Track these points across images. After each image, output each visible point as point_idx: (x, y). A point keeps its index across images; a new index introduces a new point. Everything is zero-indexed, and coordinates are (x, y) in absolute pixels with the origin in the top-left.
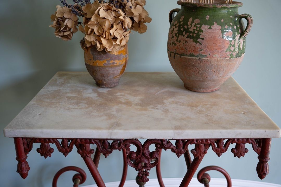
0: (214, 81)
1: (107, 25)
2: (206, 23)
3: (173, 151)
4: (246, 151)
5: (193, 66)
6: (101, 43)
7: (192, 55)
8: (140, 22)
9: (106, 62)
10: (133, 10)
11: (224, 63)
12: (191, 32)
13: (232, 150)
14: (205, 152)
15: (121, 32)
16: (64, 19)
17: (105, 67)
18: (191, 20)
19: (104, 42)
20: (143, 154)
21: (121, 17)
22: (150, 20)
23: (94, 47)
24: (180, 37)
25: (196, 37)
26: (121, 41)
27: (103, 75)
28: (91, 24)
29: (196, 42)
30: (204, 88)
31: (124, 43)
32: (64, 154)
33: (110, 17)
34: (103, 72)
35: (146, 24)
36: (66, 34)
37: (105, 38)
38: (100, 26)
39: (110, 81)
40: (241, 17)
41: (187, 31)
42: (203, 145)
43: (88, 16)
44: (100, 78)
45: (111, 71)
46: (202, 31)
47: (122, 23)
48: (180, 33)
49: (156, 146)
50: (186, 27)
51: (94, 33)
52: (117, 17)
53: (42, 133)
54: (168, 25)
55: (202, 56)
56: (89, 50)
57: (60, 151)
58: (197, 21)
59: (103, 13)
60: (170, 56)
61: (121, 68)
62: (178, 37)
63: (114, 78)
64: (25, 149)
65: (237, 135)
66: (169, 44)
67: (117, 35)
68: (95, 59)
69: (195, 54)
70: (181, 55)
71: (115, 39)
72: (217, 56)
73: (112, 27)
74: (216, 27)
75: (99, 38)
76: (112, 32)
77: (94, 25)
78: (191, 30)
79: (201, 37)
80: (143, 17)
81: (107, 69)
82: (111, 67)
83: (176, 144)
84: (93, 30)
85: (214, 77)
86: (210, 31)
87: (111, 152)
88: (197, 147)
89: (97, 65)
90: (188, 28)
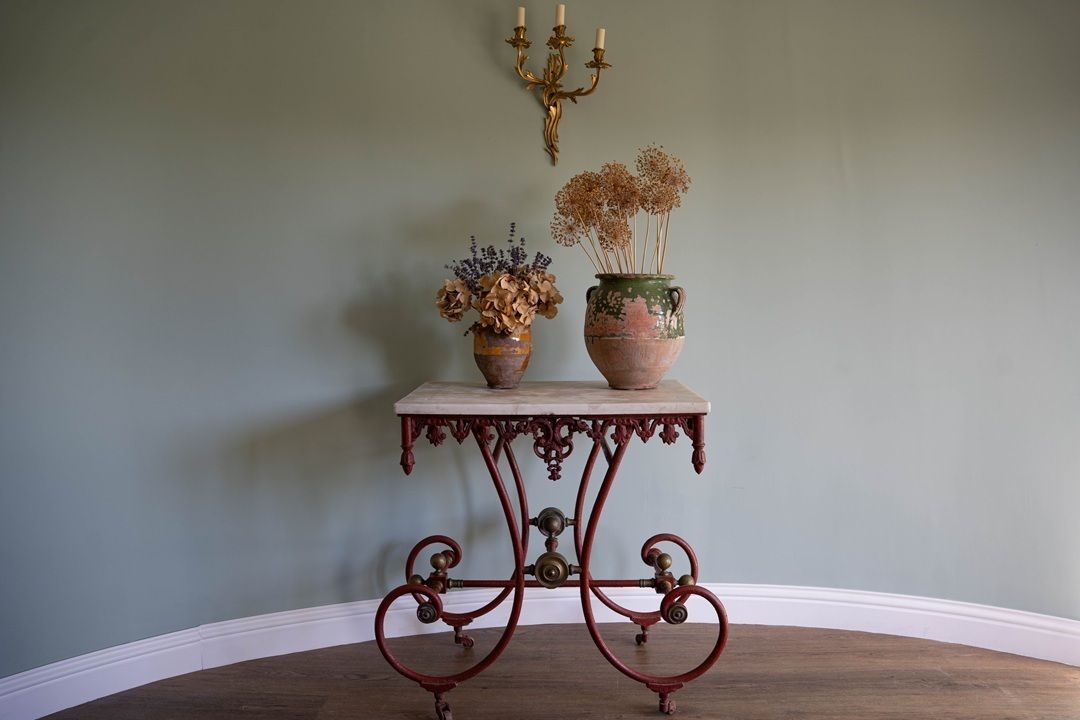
0: (644, 370)
1: (509, 298)
2: (628, 295)
3: (589, 435)
4: (676, 435)
5: (616, 349)
6: (501, 321)
7: (614, 335)
8: (548, 302)
9: (505, 350)
10: (539, 285)
11: (653, 344)
12: (611, 307)
13: (661, 435)
14: (628, 438)
15: (526, 307)
16: (456, 293)
17: (502, 356)
18: (610, 293)
19: (505, 319)
20: (554, 439)
21: (526, 289)
22: (560, 300)
23: (490, 329)
24: (599, 315)
25: (617, 313)
26: (525, 319)
27: (499, 369)
28: (490, 297)
29: (617, 318)
30: (634, 383)
31: (528, 322)
32: (459, 440)
33: (514, 289)
34: (500, 364)
35: (557, 305)
36: (456, 311)
37: (505, 314)
38: (501, 298)
39: (509, 377)
40: (672, 291)
41: (607, 306)
42: (624, 428)
43: (485, 290)
44: (495, 373)
45: (511, 362)
46: (623, 305)
47: (527, 296)
48: (599, 310)
49: (569, 429)
50: (605, 302)
51: (494, 308)
52: (520, 290)
53: (437, 408)
54: (584, 305)
55: (625, 335)
56: (483, 335)
57: (455, 435)
58: (618, 294)
59: (504, 285)
60: (587, 341)
61: (523, 359)
62: (596, 315)
63: (514, 373)
64: (413, 434)
65: (661, 409)
66: (586, 327)
67: (521, 312)
68: (490, 345)
69: (617, 334)
70: (600, 337)
71: (518, 315)
72: (644, 335)
73: (515, 300)
74: (640, 300)
75: (499, 313)
76: (515, 306)
77: (493, 297)
78: (611, 305)
79: (622, 312)
80: (552, 295)
81: (506, 358)
82: (510, 356)
83: (593, 426)
84: (492, 303)
85: (644, 364)
86: (633, 304)
87: (515, 437)
88: (618, 429)
89: (493, 353)
90: (608, 303)
